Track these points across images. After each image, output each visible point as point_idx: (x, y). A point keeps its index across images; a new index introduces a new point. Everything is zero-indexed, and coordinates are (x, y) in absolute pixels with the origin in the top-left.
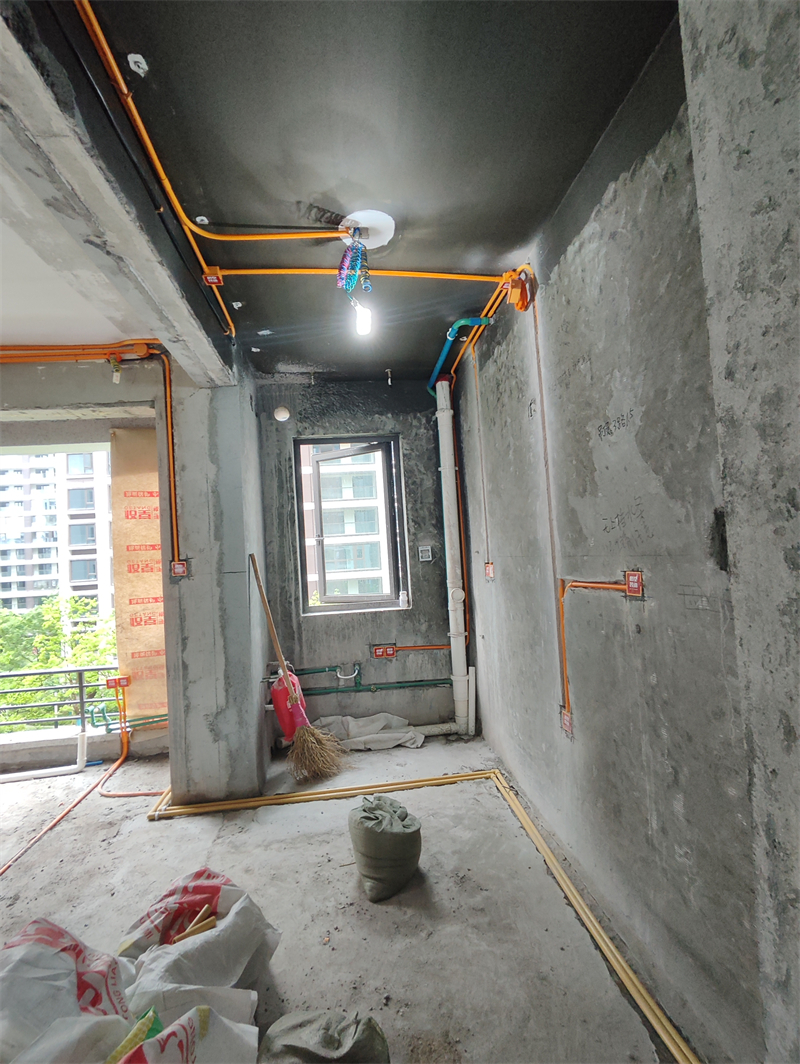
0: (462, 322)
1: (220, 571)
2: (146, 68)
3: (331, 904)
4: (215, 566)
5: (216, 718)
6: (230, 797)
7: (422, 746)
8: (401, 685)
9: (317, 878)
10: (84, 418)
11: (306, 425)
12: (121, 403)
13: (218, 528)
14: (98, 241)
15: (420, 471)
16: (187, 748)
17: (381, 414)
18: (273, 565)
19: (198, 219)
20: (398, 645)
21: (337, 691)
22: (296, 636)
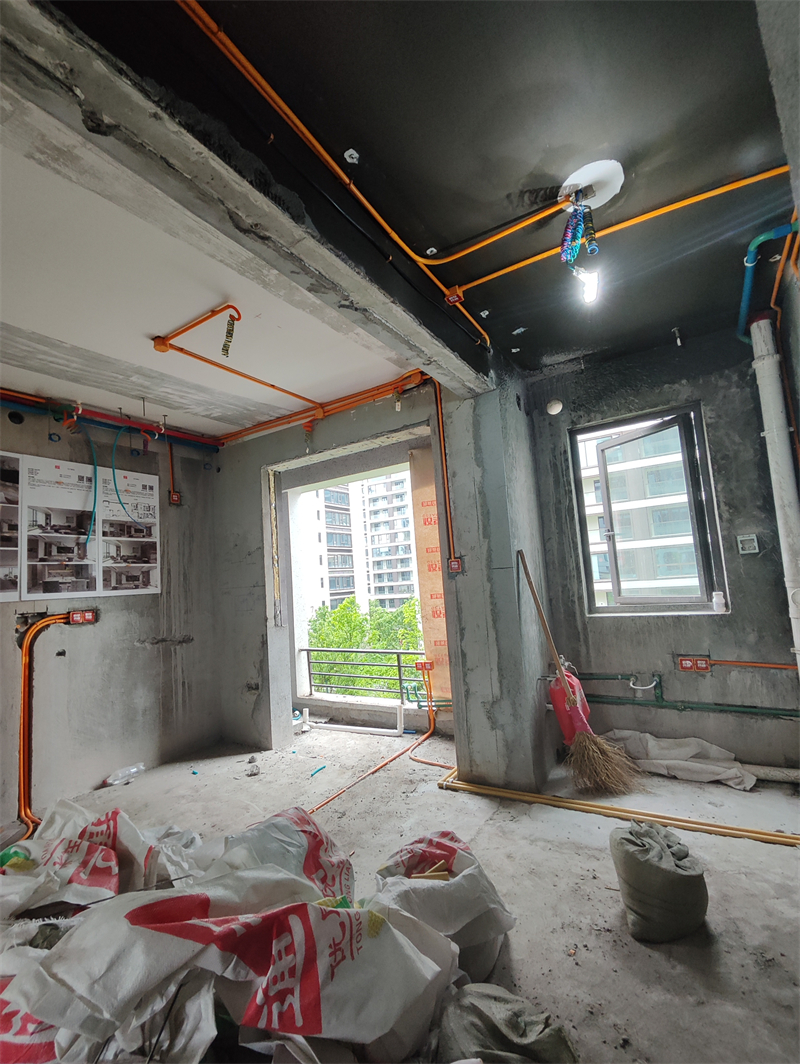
0: (761, 239)
1: (489, 567)
3: (586, 921)
4: (484, 562)
5: (492, 706)
6: (507, 786)
7: (751, 790)
8: (721, 708)
9: (576, 890)
10: (384, 445)
11: (581, 413)
12: (406, 427)
13: (486, 527)
14: (347, 303)
15: (734, 443)
16: (469, 730)
17: (673, 382)
18: (554, 562)
19: (428, 252)
20: (714, 657)
21: (634, 702)
22: (582, 636)
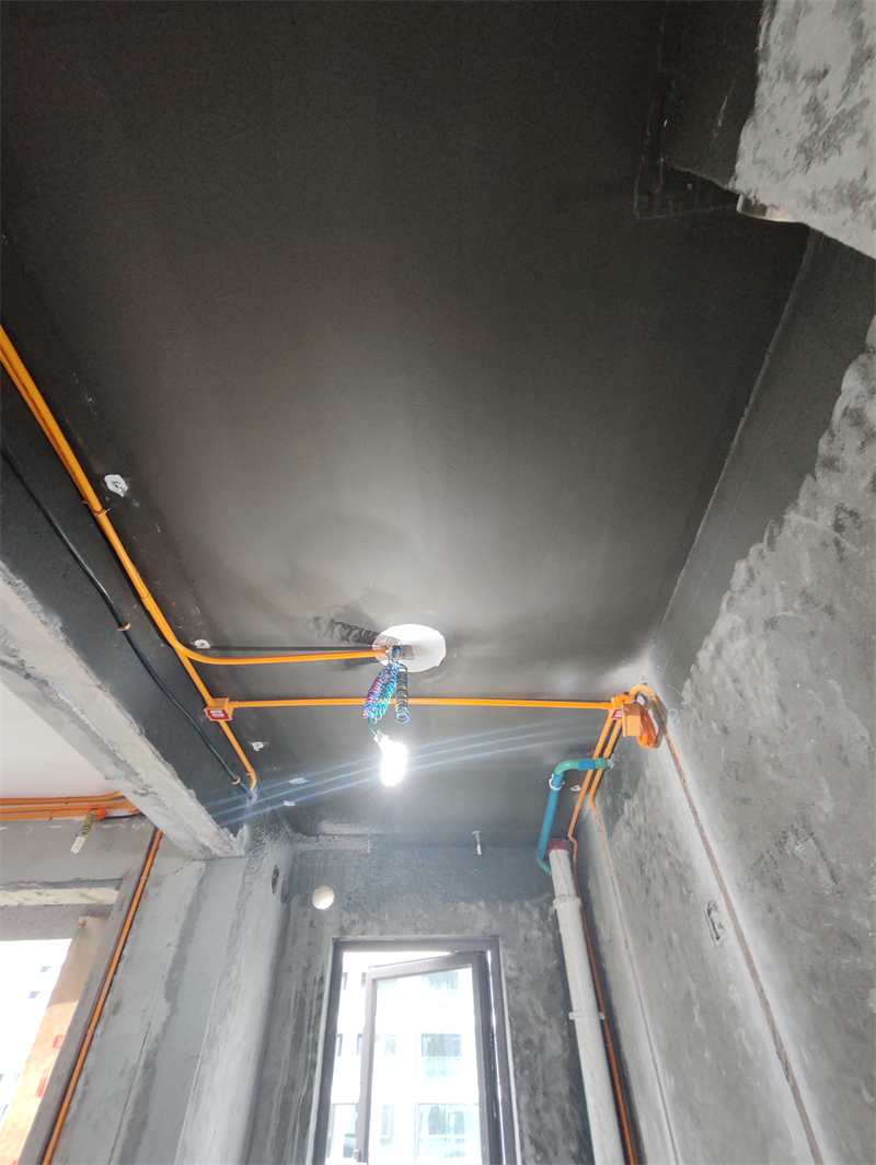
0: (568, 765)
2: (126, 488)
10: (27, 903)
11: (355, 917)
12: (78, 883)
14: (12, 661)
17: (469, 900)
19: (198, 643)
